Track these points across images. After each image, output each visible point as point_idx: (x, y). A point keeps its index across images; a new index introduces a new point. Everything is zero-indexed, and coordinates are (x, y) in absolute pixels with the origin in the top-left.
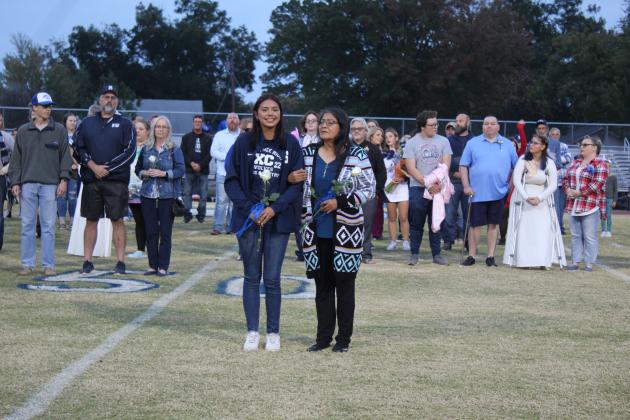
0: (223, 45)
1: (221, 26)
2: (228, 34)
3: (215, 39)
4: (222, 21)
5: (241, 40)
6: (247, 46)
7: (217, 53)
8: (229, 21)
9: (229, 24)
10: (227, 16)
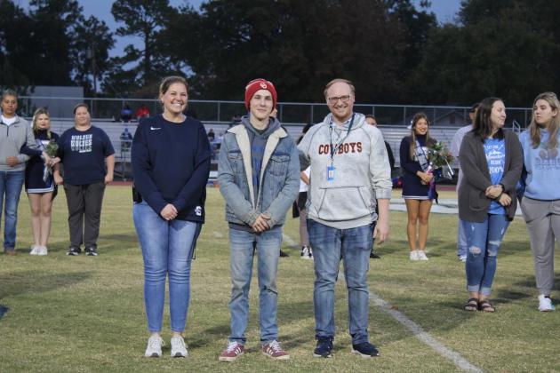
0: (77, 34)
1: (75, 17)
2: (82, 24)
3: (70, 29)
4: (75, 11)
5: (94, 30)
6: (101, 36)
7: (74, 43)
8: (81, 9)
9: (82, 13)
10: (79, 6)
